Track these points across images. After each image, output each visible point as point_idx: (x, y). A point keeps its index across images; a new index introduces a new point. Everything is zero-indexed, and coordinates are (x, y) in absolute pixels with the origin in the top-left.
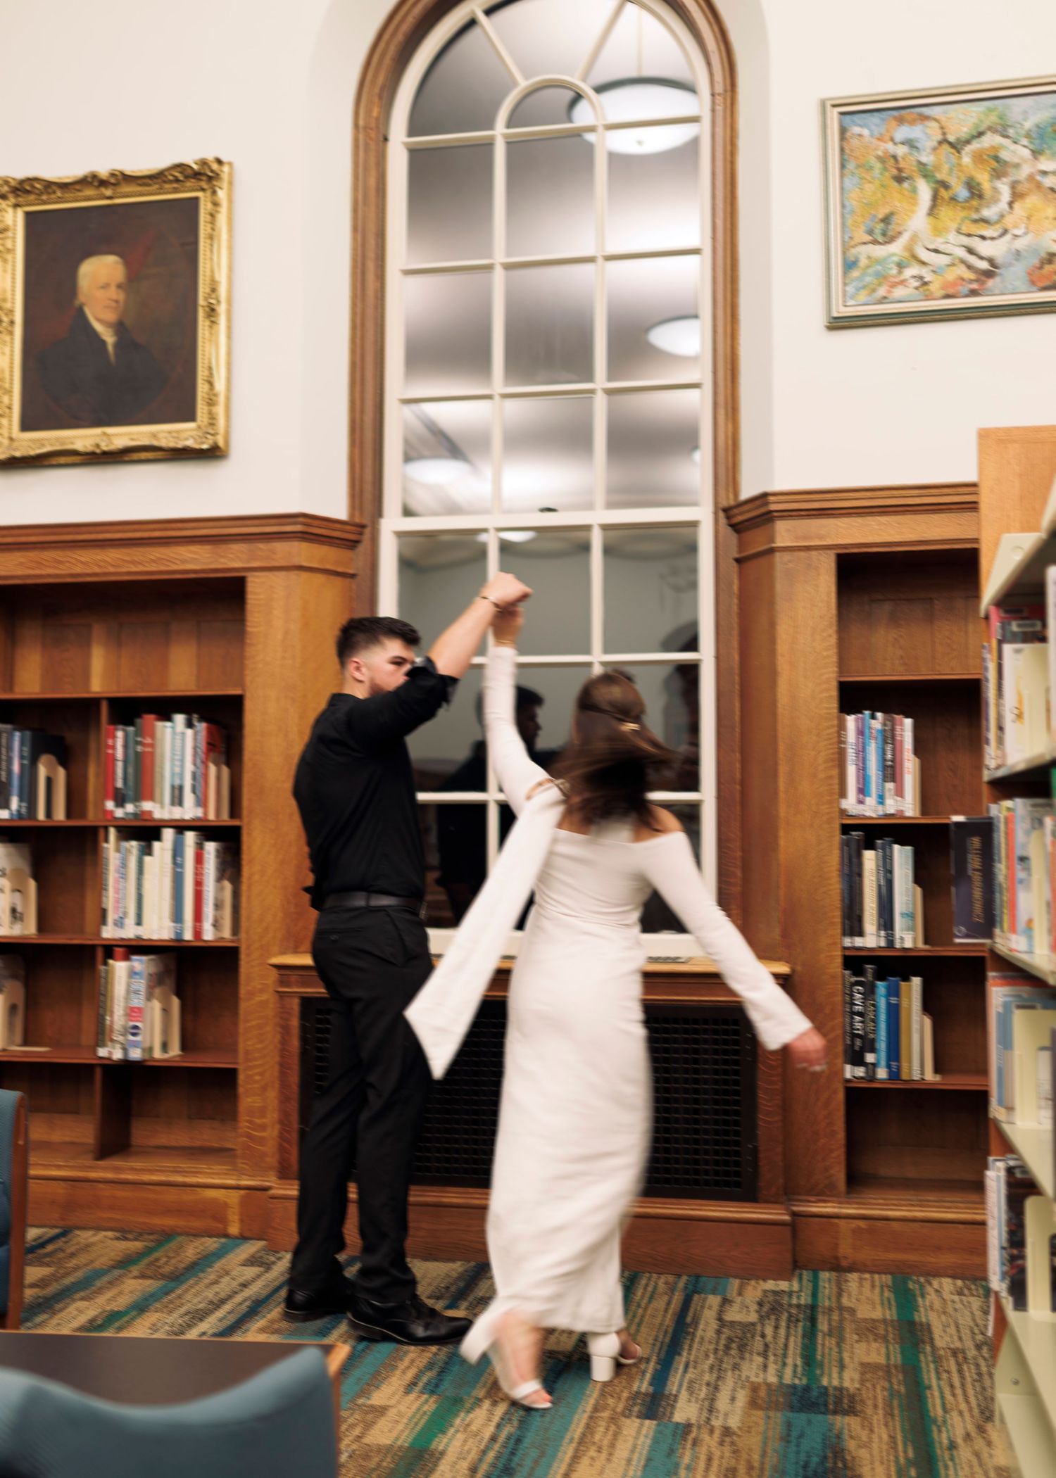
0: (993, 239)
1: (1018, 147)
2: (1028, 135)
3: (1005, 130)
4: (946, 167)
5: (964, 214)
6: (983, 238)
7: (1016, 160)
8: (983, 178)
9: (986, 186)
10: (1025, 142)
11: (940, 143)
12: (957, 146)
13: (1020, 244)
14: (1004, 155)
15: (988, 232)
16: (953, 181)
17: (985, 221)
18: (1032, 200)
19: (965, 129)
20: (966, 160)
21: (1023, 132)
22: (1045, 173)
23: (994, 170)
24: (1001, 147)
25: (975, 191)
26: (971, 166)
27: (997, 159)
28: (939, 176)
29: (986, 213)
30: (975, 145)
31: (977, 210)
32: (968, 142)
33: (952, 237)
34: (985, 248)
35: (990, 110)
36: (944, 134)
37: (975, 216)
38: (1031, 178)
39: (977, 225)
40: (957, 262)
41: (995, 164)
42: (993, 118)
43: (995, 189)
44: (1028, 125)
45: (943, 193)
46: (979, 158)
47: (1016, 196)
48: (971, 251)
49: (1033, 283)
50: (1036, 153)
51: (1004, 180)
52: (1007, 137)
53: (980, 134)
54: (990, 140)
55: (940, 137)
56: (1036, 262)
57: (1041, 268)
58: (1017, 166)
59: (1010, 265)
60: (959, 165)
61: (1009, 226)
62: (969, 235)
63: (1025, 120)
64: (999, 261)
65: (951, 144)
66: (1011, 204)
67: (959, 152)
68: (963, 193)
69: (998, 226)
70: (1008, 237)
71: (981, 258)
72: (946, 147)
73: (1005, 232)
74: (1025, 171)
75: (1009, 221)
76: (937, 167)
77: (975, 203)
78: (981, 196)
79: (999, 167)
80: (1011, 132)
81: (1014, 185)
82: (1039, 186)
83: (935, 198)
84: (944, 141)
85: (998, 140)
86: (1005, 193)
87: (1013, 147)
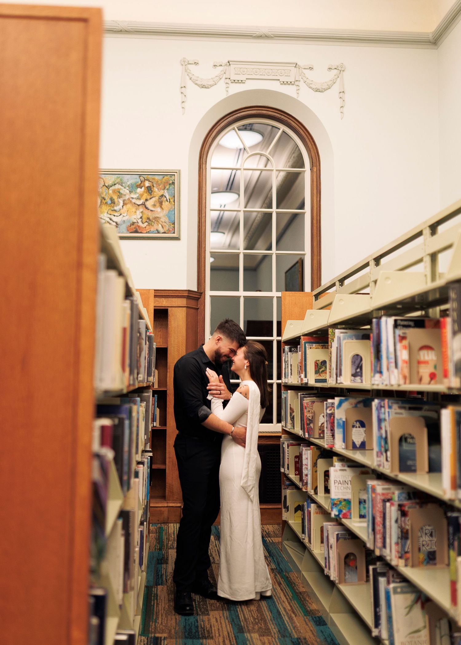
0: (117, 216)
1: (125, 189)
2: (128, 186)
3: (122, 184)
4: (104, 193)
5: (109, 208)
6: (115, 216)
7: (125, 193)
8: (115, 197)
9: (116, 200)
10: (128, 188)
11: (103, 186)
12: (108, 187)
13: (125, 218)
14: (121, 191)
15: (116, 214)
16: (106, 198)
17: (115, 211)
18: (129, 206)
19: (111, 183)
20: (111, 192)
21: (127, 185)
22: (133, 198)
23: (118, 195)
24: (121, 189)
25: (113, 201)
26: (112, 194)
27: (119, 192)
28: (102, 196)
29: (115, 208)
30: (113, 188)
31: (113, 207)
32: (111, 186)
33: (105, 214)
34: (115, 219)
35: (118, 178)
36: (104, 183)
37: (112, 209)
38: (129, 199)
39: (112, 212)
40: (107, 222)
41: (119, 194)
42: (119, 180)
43: (118, 201)
44: (128, 183)
45: (103, 200)
46: (114, 191)
47: (124, 204)
48: (111, 219)
49: (128, 230)
50: (131, 192)
51: (121, 199)
52: (123, 186)
53: (115, 184)
54: (117, 187)
55: (103, 184)
56: (129, 224)
57: (130, 226)
58: (125, 195)
59: (122, 224)
60: (109, 193)
61: (122, 213)
62: (110, 214)
63: (128, 181)
64: (119, 223)
65: (106, 186)
66: (123, 206)
67: (108, 189)
68: (109, 202)
69: (119, 212)
70: (121, 216)
71: (114, 222)
72: (105, 187)
73: (121, 214)
74: (127, 197)
75: (122, 211)
76: (102, 193)
77: (113, 205)
78: (114, 203)
79: (120, 195)
80: (124, 185)
81: (124, 201)
82: (131, 202)
83: (101, 202)
84: (104, 185)
85: (120, 187)
86: (121, 204)
87: (124, 189)
